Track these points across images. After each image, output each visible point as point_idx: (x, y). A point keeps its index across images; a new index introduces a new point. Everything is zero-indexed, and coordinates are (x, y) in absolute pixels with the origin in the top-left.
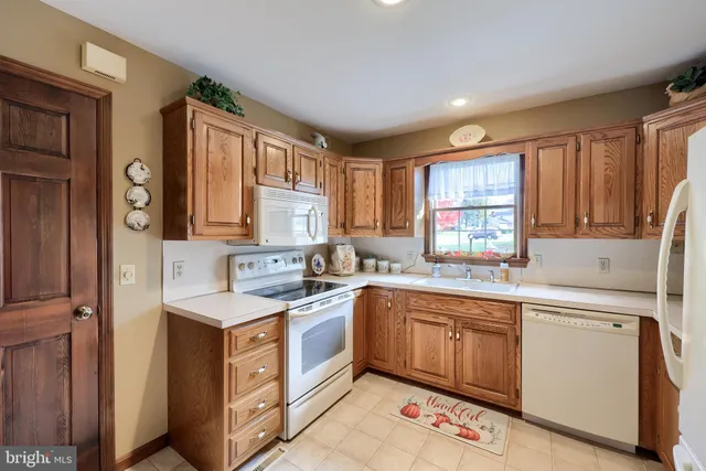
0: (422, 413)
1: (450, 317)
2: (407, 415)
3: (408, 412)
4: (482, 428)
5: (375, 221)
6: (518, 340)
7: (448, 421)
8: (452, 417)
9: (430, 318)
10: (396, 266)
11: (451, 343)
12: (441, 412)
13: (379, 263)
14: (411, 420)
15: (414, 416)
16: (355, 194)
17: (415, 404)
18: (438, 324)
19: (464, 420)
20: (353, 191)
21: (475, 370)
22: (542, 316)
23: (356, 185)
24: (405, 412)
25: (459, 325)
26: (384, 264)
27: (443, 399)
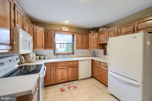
0: (65, 89)
1: (67, 66)
2: (63, 91)
3: (62, 90)
4: (76, 85)
5: (43, 45)
6: (78, 67)
7: (70, 87)
8: (70, 86)
9: (62, 67)
10: (46, 57)
11: (67, 71)
12: (68, 86)
13: (41, 57)
14: (64, 91)
15: (64, 90)
16: (37, 37)
17: (62, 88)
18: (64, 68)
19: (72, 85)
20: (36, 36)
21: (72, 75)
22: (81, 62)
23: (37, 34)
24: (62, 91)
25: (69, 67)
26: (43, 57)
27: (65, 84)
